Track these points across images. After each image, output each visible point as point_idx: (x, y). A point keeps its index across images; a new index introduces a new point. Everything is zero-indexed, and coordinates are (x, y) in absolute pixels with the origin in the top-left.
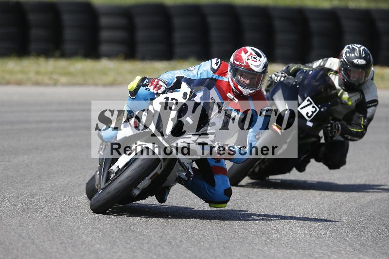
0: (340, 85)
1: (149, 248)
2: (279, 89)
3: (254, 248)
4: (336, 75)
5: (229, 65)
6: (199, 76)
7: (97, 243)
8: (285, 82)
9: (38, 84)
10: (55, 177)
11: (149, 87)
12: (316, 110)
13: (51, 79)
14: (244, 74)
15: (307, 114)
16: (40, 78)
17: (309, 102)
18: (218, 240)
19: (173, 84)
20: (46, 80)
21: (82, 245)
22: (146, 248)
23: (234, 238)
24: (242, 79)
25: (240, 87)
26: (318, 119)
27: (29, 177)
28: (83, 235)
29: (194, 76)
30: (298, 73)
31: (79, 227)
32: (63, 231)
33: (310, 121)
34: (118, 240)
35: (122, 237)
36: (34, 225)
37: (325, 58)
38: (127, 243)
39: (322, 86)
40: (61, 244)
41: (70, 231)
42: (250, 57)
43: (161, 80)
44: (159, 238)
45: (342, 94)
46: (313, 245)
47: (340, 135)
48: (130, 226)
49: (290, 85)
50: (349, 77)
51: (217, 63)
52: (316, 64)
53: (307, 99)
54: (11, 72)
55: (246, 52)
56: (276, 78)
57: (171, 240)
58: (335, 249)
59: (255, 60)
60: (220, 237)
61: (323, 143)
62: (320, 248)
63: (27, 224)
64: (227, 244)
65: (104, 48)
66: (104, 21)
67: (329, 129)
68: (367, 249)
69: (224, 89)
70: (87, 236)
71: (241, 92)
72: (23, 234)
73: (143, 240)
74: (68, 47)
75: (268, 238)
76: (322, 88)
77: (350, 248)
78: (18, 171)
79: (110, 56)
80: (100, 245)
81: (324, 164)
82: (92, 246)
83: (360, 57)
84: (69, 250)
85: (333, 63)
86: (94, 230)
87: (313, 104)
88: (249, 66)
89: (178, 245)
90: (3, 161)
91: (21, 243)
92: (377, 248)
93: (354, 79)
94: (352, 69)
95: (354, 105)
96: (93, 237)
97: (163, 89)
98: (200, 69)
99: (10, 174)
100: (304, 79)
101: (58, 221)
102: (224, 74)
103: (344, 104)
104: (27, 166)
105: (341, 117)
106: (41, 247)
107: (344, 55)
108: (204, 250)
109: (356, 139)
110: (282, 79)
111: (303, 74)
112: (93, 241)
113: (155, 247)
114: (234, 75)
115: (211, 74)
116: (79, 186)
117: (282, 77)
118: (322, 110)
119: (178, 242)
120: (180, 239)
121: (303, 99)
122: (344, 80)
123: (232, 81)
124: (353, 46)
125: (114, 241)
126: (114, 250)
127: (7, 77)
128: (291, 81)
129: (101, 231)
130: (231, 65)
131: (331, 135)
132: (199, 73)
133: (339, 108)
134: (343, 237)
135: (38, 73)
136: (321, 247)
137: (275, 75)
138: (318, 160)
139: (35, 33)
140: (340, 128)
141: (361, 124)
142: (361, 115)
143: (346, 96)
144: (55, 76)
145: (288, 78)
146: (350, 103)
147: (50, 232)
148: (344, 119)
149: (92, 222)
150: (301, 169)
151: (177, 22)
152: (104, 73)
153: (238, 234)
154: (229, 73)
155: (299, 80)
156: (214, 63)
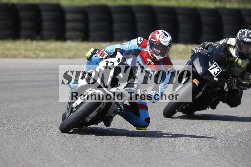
0: (236, 55)
1: (98, 163)
2: (197, 58)
3: (166, 163)
4: (234, 48)
5: (148, 41)
6: (130, 48)
7: (64, 159)
8: (201, 53)
9: (26, 57)
10: (37, 117)
11: (97, 55)
12: (220, 70)
13: (34, 54)
14: (157, 47)
15: (214, 73)
16: (27, 53)
17: (216, 66)
18: (142, 157)
19: (113, 53)
20: (32, 55)
21: (54, 161)
22: (96, 163)
23: (152, 156)
24: (156, 50)
25: (154, 55)
26: (221, 76)
27: (20, 117)
28: (55, 155)
29: (127, 48)
30: (210, 47)
31: (53, 149)
32: (42, 152)
33: (216, 77)
34: (77, 158)
35: (80, 155)
36: (23, 148)
37: (227, 38)
38: (83, 159)
39: (226, 56)
40: (41, 160)
41: (47, 152)
42: (161, 36)
43: (105, 51)
44: (104, 156)
45: (238, 60)
46: (204, 161)
47: (236, 86)
48: (86, 149)
49: (204, 55)
50: (241, 49)
51: (141, 40)
52: (222, 42)
53: (214, 64)
54: (9, 50)
55: (158, 33)
56: (196, 50)
57: (112, 157)
58: (217, 163)
59: (164, 38)
60: (144, 156)
61: (227, 91)
62: (207, 162)
63: (19, 147)
64: (148, 160)
65: (69, 34)
66: (69, 16)
67: (229, 82)
68: (238, 163)
69: (145, 56)
70: (57, 155)
71: (155, 58)
72: (16, 154)
73: (94, 158)
74: (46, 33)
75: (174, 156)
76: (226, 57)
77: (227, 162)
78: (13, 113)
79: (73, 39)
80: (66, 160)
81: (227, 104)
82: (61, 161)
83: (248, 37)
84: (46, 164)
85: (232, 41)
86: (63, 151)
87: (218, 67)
88: (160, 42)
89: (116, 161)
90: (3, 107)
91: (15, 160)
92: (244, 163)
93: (245, 51)
94: (243, 45)
95: (245, 67)
96: (62, 156)
97: (106, 56)
98: (130, 44)
99: (8, 115)
100: (213, 51)
101: (39, 145)
102: (145, 47)
103: (239, 66)
104: (19, 110)
105: (238, 75)
106: (28, 162)
107: (238, 36)
108: (133, 164)
109: (246, 88)
110: (200, 51)
111: (212, 48)
112: (62, 159)
113: (102, 162)
114: (151, 47)
115: (137, 47)
116: (52, 123)
117: (199, 50)
118: (224, 70)
119: (116, 158)
120: (118, 157)
121: (212, 64)
122: (238, 52)
123: (150, 51)
124: (244, 30)
125: (75, 158)
126: (75, 164)
127: (6, 52)
128: (205, 52)
129: (66, 152)
130: (149, 41)
131: (230, 86)
132: (130, 46)
133: (236, 69)
134: (223, 156)
135: (26, 50)
136: (209, 162)
137: (195, 49)
138: (224, 102)
139: (24, 24)
140: (236, 82)
141: (249, 79)
142: (249, 74)
143: (240, 61)
144: (37, 52)
145: (203, 51)
146: (243, 66)
147: (34, 152)
148: (240, 76)
149: (61, 146)
150: (214, 107)
151: (116, 17)
152: (68, 50)
153: (155, 154)
154: (148, 46)
155: (210, 52)
156: (139, 40)
